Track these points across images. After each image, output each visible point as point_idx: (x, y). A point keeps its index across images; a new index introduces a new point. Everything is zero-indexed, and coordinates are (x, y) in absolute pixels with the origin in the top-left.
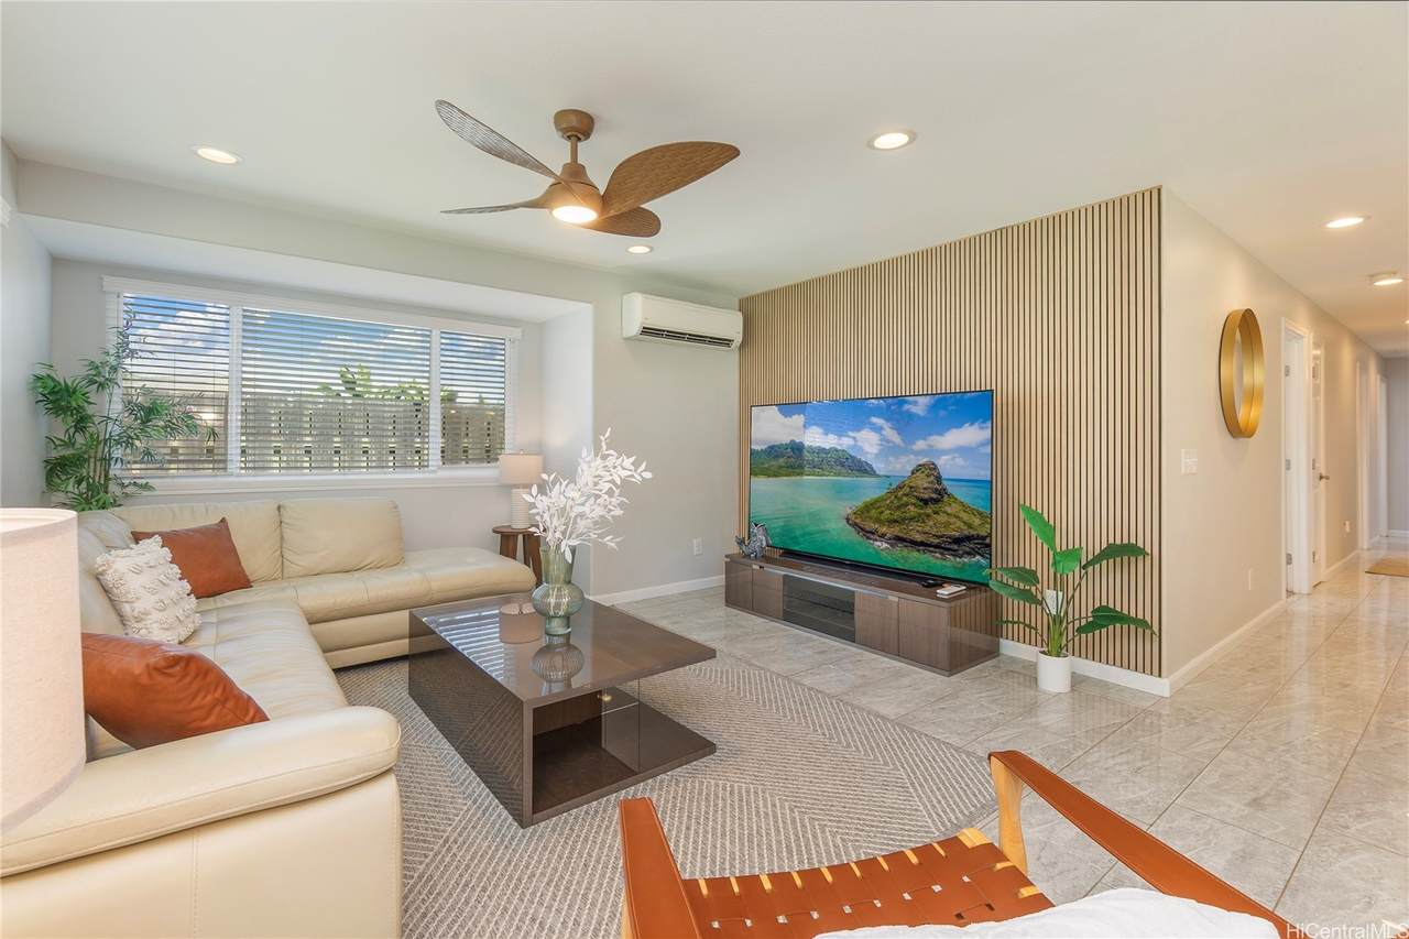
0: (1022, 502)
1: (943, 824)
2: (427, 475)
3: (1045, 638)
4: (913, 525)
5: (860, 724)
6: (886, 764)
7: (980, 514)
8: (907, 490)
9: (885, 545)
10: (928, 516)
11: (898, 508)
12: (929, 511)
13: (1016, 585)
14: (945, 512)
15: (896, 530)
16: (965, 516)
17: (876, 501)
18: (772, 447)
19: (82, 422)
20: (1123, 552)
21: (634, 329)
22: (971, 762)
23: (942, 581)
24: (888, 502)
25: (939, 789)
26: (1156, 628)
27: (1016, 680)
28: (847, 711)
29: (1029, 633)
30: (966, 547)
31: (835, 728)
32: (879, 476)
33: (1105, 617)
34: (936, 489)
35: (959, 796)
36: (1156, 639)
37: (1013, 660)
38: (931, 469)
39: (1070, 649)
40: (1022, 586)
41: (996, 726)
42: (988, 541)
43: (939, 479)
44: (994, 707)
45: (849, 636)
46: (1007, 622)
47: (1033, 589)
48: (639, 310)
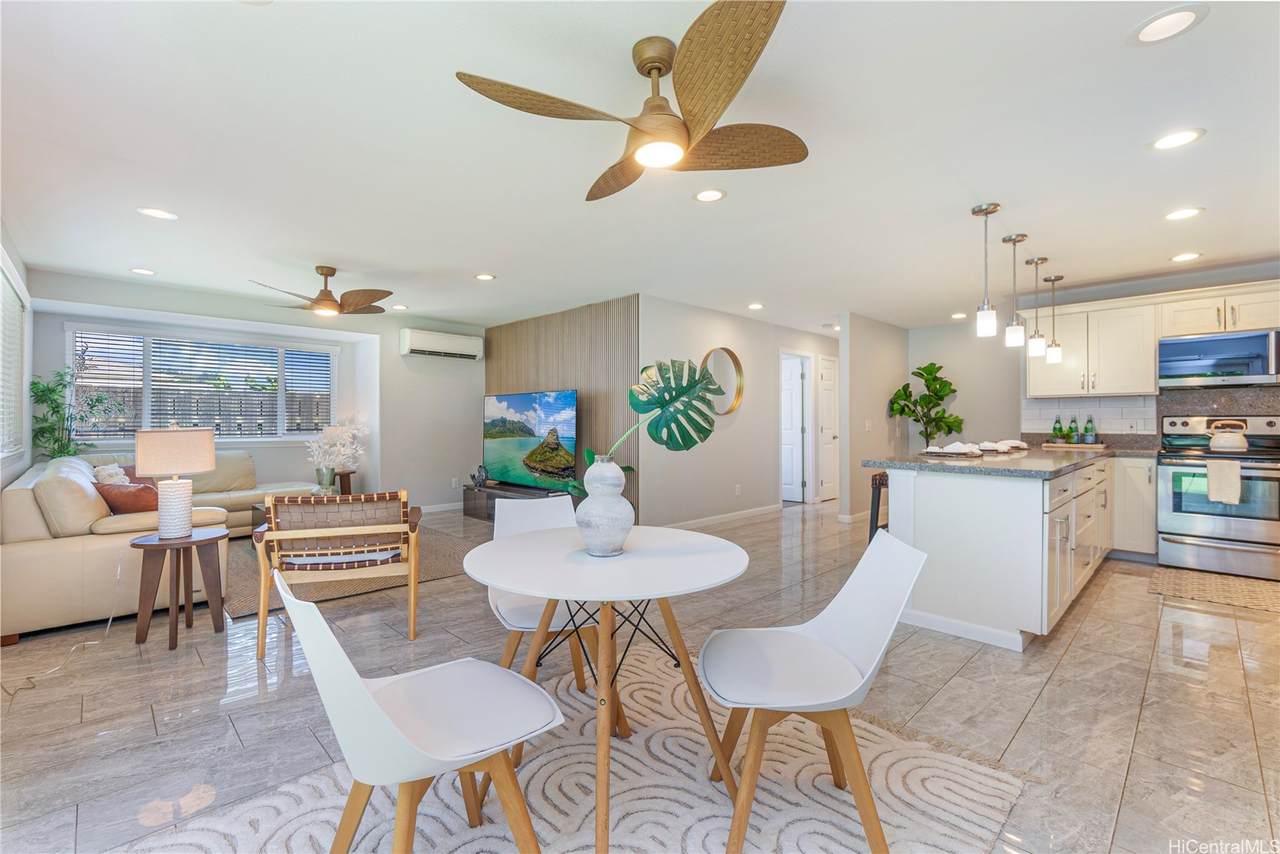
2: (276, 439)
4: (548, 463)
7: (572, 455)
8: (546, 444)
11: (543, 454)
12: (554, 455)
14: (560, 455)
15: (542, 466)
16: (567, 457)
17: (535, 450)
18: (493, 421)
19: (56, 409)
21: (405, 350)
24: (539, 451)
30: (567, 473)
34: (557, 443)
38: (555, 432)
42: (574, 469)
43: (558, 437)
48: (409, 339)
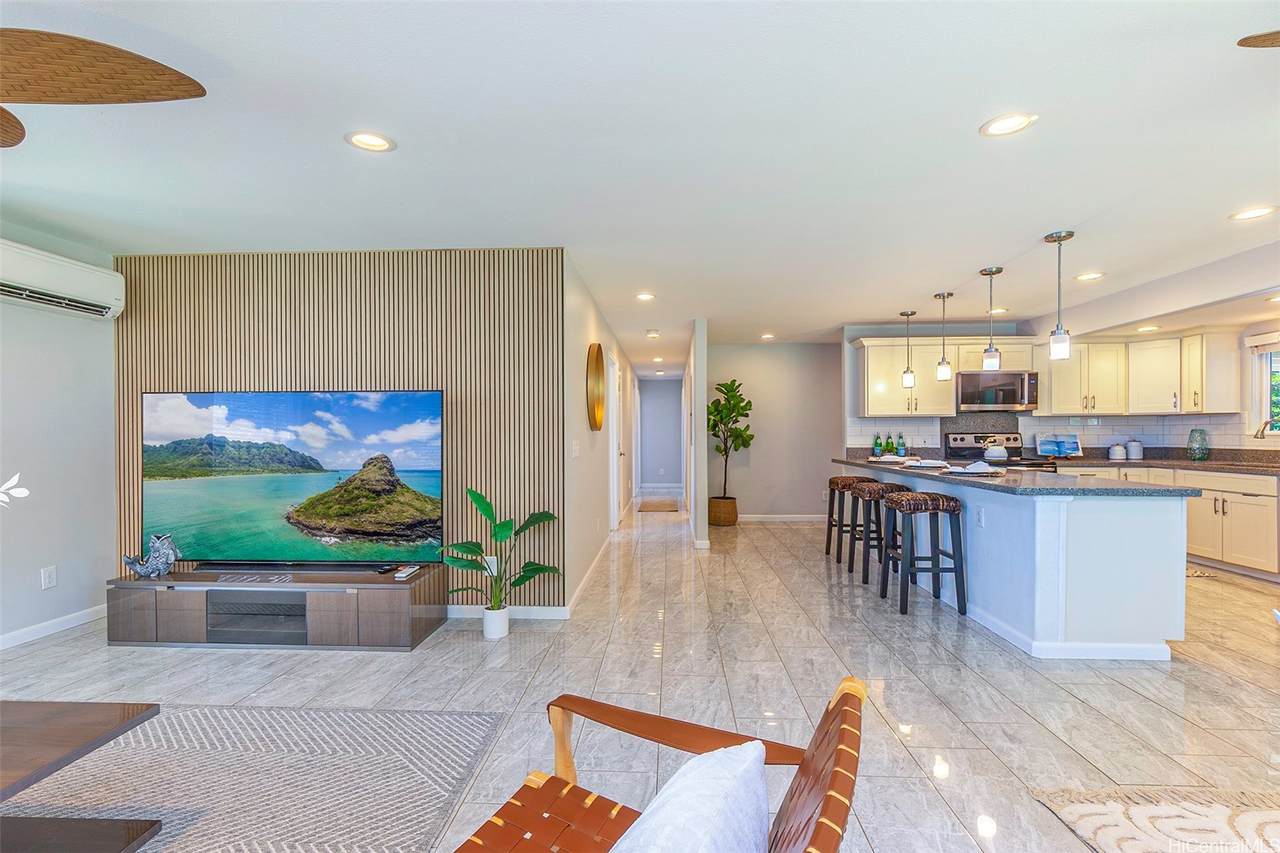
0: (469, 487)
1: (449, 784)
3: (489, 597)
4: (366, 517)
5: (340, 725)
6: (379, 753)
7: (431, 500)
8: (359, 483)
9: (334, 540)
10: (381, 506)
11: (349, 502)
12: (382, 502)
13: (465, 557)
14: (398, 501)
15: (347, 523)
16: (417, 504)
17: (324, 496)
20: (540, 519)
22: (455, 719)
23: (395, 566)
24: (337, 496)
25: (436, 755)
26: (561, 571)
27: (465, 637)
28: (321, 717)
29: (474, 596)
30: (419, 531)
31: (313, 739)
32: (326, 471)
33: (532, 570)
34: (389, 481)
35: (455, 754)
36: (561, 578)
37: (459, 621)
38: (384, 463)
39: (508, 600)
40: (470, 558)
41: (464, 681)
42: (439, 524)
43: (391, 471)
44: (456, 666)
45: (302, 640)
46: (453, 591)
47: (479, 558)
